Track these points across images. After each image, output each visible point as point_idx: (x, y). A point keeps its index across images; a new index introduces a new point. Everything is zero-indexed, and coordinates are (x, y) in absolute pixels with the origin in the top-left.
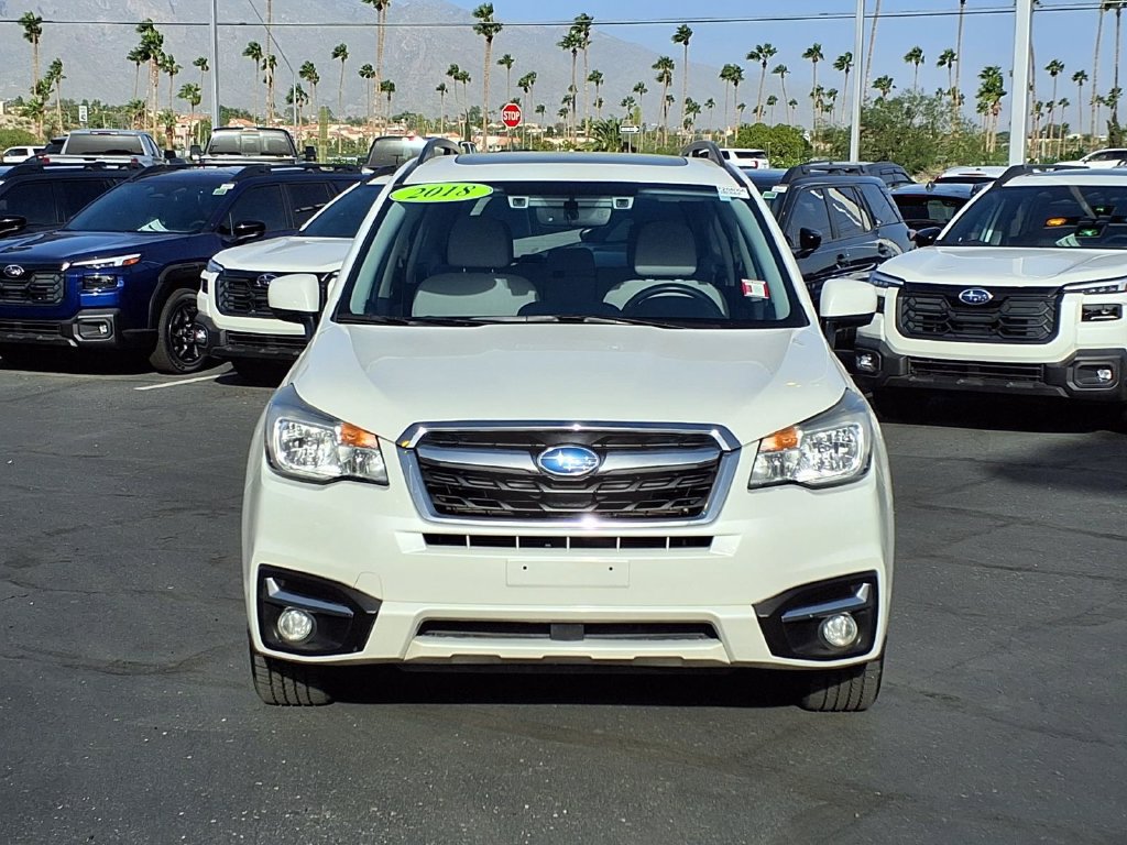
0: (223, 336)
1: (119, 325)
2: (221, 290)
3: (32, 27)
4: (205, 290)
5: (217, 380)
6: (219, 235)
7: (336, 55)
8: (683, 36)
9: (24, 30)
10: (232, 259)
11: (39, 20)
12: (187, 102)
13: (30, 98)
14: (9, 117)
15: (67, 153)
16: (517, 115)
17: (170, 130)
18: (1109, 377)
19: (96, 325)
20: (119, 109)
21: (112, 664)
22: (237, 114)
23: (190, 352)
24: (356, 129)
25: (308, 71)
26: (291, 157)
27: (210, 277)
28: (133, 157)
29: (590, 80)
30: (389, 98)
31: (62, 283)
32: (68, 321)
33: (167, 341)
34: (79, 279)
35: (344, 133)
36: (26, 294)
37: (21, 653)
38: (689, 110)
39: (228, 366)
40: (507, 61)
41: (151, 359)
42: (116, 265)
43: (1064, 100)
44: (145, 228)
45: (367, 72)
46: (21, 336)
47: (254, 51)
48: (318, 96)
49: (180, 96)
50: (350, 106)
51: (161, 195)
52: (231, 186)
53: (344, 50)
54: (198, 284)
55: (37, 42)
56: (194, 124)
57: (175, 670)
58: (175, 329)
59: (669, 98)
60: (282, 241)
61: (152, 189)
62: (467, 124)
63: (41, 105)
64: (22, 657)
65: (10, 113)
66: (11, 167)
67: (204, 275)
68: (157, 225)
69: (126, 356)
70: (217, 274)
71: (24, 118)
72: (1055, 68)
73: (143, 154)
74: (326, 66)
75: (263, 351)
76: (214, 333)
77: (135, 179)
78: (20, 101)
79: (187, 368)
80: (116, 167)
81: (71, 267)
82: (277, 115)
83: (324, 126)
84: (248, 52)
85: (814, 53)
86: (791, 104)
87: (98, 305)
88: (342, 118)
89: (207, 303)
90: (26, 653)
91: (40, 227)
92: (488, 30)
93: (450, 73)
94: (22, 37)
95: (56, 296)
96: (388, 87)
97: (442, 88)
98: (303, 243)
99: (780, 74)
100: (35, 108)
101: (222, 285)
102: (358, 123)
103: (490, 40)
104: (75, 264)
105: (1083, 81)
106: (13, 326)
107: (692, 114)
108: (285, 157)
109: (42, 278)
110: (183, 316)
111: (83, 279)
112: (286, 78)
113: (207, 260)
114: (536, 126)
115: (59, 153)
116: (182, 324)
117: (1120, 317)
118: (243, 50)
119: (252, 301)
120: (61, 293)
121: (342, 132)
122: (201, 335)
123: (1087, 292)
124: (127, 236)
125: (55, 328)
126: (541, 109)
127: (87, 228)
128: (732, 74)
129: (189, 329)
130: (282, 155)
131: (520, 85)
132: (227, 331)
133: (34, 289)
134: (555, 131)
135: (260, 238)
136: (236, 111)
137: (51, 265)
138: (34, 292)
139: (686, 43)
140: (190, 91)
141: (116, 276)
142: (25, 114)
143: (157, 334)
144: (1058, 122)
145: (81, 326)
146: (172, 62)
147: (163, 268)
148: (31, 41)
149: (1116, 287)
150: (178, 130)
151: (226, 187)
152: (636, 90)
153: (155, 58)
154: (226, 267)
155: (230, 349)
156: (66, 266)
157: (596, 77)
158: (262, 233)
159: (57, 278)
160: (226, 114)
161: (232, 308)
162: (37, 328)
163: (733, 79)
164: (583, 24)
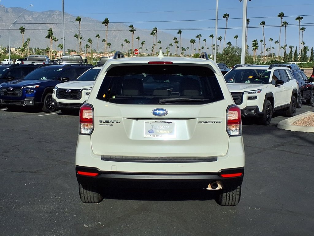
0: (58, 103)
1: (35, 101)
2: (57, 93)
3: (22, 30)
4: (54, 93)
5: (57, 114)
6: (59, 81)
7: (96, 37)
8: (180, 32)
9: (20, 31)
10: (60, 86)
11: (24, 29)
12: (60, 48)
13: (22, 47)
14: (16, 52)
15: (28, 61)
16: (138, 51)
17: (56, 55)
18: (254, 112)
19: (30, 101)
20: (44, 50)
21: (22, 171)
22: (72, 51)
23: (51, 108)
24: (102, 54)
25: (90, 41)
26: (81, 62)
27: (55, 90)
28: (43, 62)
29: (158, 43)
30: (109, 47)
31: (21, 91)
32: (23, 100)
33: (46, 105)
34: (25, 91)
35: (99, 55)
36: (13, 94)
37: (2, 169)
38: (182, 50)
39: (60, 111)
40: (138, 38)
41: (42, 109)
42: (34, 87)
43: (273, 48)
44: (42, 79)
45: (104, 41)
46: (12, 104)
47: (76, 36)
48: (92, 46)
49: (58, 47)
50: (100, 49)
51: (46, 71)
52: (62, 69)
53: (99, 35)
54: (53, 92)
55: (23, 34)
56: (62, 53)
57: (34, 172)
58: (48, 102)
59: (178, 47)
60: (72, 82)
61: (43, 70)
62: (128, 53)
63: (24, 49)
64: (3, 170)
65: (17, 51)
66: (11, 65)
67: (54, 89)
68: (44, 78)
69: (36, 108)
70: (57, 89)
71: (20, 52)
72: (271, 40)
73: (46, 61)
74: (94, 40)
75: (67, 107)
76: (56, 103)
77: (40, 67)
78: (19, 48)
79: (50, 111)
80: (36, 65)
81: (24, 88)
82: (82, 51)
83: (92, 54)
84: (75, 36)
85: (212, 36)
86: (207, 48)
87: (30, 96)
88: (99, 52)
89: (54, 96)
90: (3, 169)
91: (17, 79)
92: (133, 30)
93: (125, 41)
94: (19, 32)
95: (20, 95)
96: (109, 44)
97: (122, 45)
98: (77, 82)
99: (205, 41)
100: (22, 50)
101: (58, 92)
102: (102, 53)
103: (133, 33)
104: (25, 87)
105: (278, 43)
106: (10, 101)
107: (183, 51)
108: (80, 62)
109: (17, 91)
110: (50, 99)
111: (26, 91)
112: (85, 42)
113: (55, 86)
114: (146, 54)
115: (26, 61)
116: (50, 101)
117: (256, 99)
118: (74, 36)
119: (65, 95)
120: (21, 94)
121: (98, 55)
122: (53, 103)
123: (249, 93)
124: (37, 81)
125: (20, 102)
126: (147, 50)
127: (28, 79)
128: (193, 41)
129: (51, 102)
130: (79, 61)
131: (141, 44)
132: (59, 102)
133: (15, 93)
134: (150, 55)
135: (68, 81)
136: (72, 50)
137: (19, 87)
138: (15, 94)
139: (181, 34)
140: (61, 46)
141: (34, 90)
142: (20, 51)
143: (44, 103)
144: (272, 53)
145: (26, 102)
146: (56, 39)
147: (45, 88)
148: (22, 33)
149: (256, 92)
150: (58, 55)
151: (60, 69)
152: (170, 45)
153: (52, 38)
154: (59, 88)
155: (60, 106)
156: (22, 87)
157: (160, 42)
158: (69, 80)
159: (20, 90)
160: (70, 51)
161: (60, 97)
162: (16, 102)
163: (193, 43)
164: (156, 29)
